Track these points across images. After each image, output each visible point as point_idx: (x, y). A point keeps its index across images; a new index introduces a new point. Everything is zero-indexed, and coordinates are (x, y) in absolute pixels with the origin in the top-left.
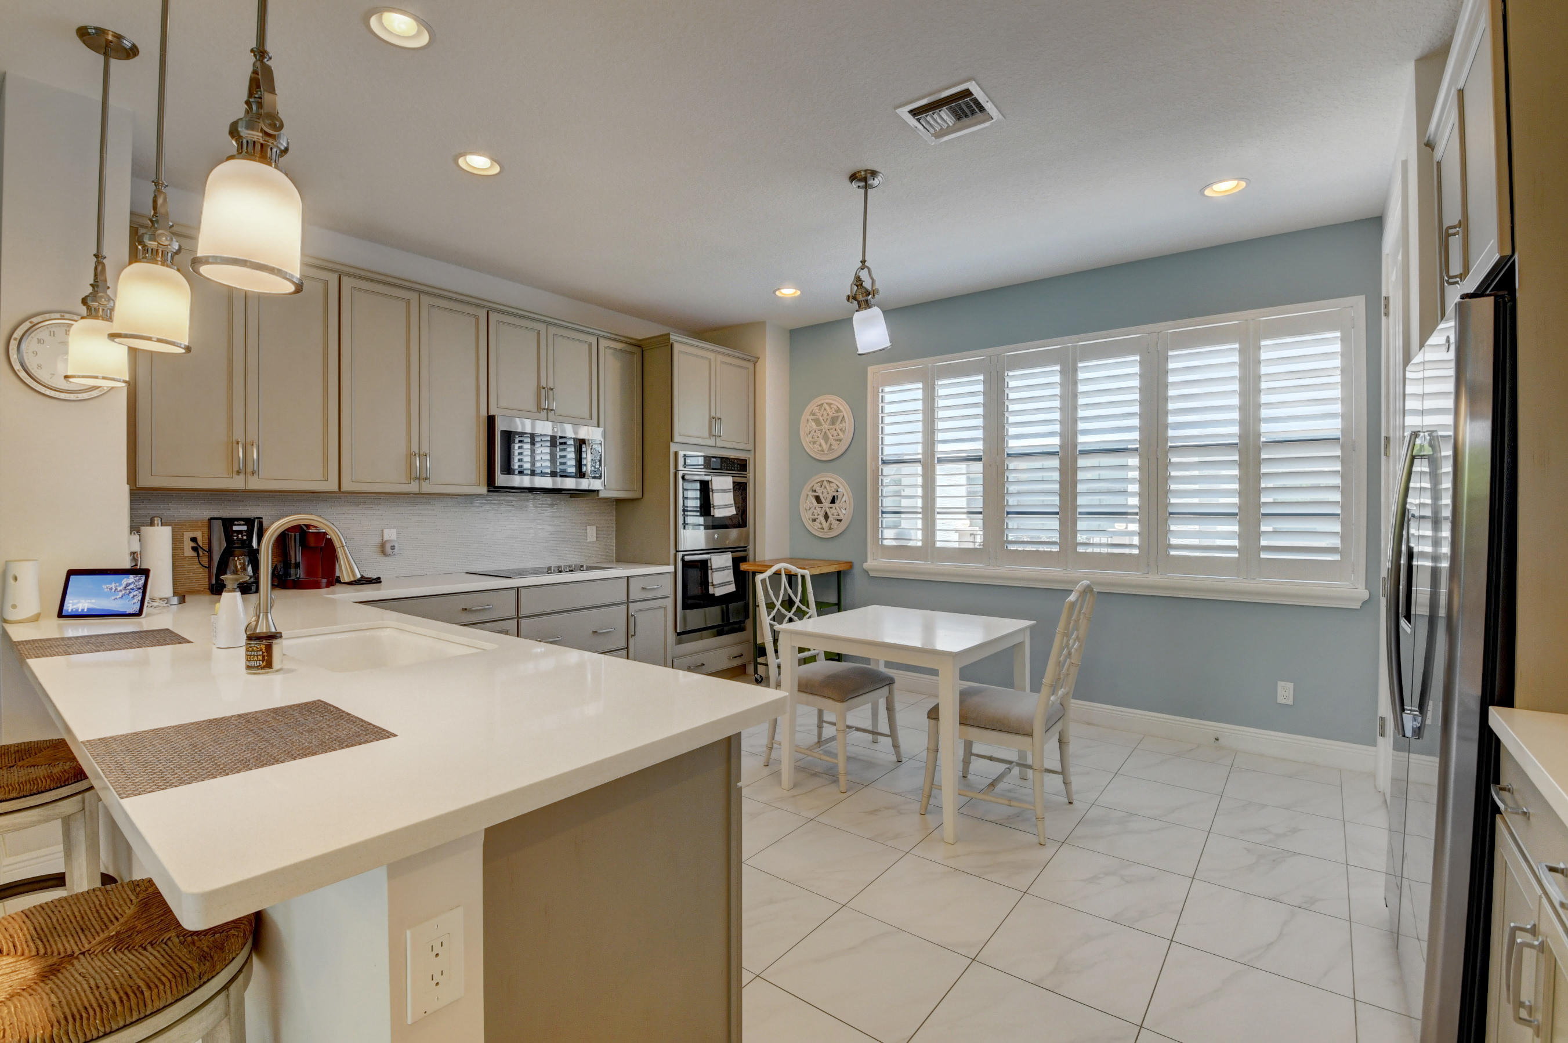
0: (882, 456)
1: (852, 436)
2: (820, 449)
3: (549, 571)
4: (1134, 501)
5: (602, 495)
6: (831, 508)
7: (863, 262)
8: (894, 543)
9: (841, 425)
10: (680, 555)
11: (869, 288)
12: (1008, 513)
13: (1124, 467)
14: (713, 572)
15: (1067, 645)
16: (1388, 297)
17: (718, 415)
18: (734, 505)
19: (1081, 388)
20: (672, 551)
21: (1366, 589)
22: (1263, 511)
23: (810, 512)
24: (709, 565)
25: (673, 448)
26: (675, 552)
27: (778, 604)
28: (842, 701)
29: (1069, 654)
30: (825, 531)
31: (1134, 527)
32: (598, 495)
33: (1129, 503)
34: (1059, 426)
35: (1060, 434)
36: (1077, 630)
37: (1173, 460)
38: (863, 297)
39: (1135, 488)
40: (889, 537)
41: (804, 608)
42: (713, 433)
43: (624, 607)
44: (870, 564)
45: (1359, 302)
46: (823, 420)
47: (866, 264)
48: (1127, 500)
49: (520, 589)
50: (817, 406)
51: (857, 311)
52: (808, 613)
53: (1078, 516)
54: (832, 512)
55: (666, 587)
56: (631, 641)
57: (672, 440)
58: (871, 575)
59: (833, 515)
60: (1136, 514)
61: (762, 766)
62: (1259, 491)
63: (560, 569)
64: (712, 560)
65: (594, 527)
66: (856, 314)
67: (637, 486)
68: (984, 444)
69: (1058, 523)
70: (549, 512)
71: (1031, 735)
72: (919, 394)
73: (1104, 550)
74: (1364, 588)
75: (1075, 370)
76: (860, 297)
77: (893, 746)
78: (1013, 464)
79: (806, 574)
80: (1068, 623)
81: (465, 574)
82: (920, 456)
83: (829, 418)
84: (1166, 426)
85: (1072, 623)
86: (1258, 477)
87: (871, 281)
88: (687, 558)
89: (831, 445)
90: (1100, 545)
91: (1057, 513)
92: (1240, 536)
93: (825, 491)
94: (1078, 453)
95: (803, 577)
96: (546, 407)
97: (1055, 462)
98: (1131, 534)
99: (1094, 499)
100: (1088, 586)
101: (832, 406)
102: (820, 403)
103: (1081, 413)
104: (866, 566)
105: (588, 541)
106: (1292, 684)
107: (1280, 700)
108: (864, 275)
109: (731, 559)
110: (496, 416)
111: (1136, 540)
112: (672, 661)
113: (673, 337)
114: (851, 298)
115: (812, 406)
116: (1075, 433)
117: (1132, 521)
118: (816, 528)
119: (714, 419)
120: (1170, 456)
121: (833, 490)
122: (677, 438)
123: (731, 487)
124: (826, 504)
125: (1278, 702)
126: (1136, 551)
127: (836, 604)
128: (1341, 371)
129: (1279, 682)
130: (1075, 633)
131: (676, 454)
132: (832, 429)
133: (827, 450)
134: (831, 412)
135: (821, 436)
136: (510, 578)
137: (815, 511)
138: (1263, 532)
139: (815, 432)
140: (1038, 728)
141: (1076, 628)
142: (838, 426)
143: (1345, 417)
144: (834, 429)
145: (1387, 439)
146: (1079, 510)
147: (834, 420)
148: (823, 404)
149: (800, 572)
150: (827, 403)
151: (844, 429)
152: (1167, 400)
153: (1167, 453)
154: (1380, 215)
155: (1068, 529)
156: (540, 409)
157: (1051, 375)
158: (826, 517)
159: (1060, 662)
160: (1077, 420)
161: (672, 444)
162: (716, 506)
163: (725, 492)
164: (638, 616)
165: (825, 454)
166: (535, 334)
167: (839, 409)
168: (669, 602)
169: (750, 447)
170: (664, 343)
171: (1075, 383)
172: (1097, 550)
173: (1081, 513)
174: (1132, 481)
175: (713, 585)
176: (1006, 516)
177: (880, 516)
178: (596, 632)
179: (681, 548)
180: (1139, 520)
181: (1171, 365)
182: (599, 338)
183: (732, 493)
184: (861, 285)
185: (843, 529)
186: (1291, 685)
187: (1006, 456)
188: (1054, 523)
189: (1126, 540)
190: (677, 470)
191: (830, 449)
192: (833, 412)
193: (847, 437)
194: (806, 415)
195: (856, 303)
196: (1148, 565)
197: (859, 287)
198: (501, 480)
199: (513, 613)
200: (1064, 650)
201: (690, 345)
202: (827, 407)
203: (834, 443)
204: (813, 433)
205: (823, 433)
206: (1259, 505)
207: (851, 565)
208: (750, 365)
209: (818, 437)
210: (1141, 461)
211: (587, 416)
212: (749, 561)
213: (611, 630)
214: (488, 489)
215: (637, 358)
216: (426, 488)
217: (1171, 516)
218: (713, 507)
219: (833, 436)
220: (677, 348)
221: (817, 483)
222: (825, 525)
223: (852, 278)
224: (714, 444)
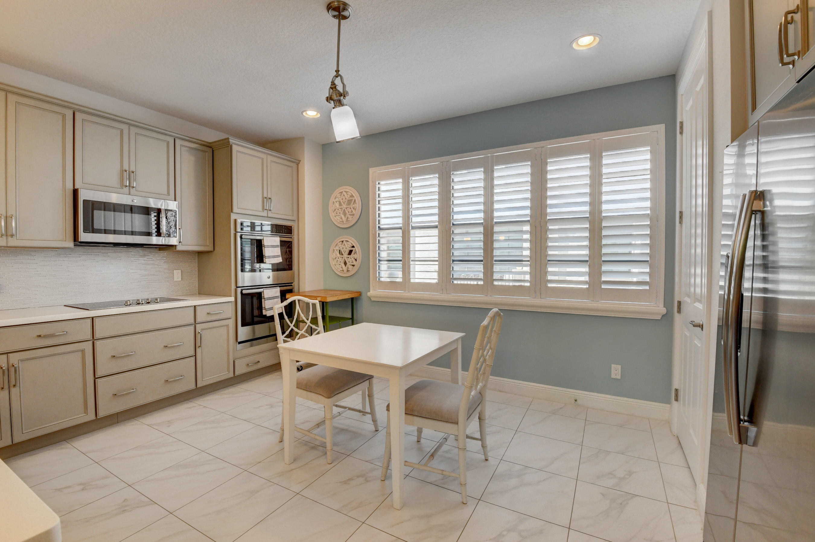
0: (379, 225)
1: (360, 214)
2: (341, 220)
3: (127, 304)
4: (527, 253)
5: (178, 248)
6: (348, 258)
7: (337, 71)
8: (388, 280)
9: (353, 205)
10: (239, 290)
11: (341, 91)
12: (453, 261)
13: (522, 232)
14: (265, 300)
15: (483, 355)
16: (683, 122)
17: (269, 196)
18: (281, 256)
19: (496, 182)
20: (233, 287)
21: (664, 307)
22: (603, 259)
23: (336, 260)
24: (263, 296)
25: (233, 217)
26: (236, 288)
27: (308, 322)
28: (329, 397)
29: (485, 360)
30: (345, 272)
31: (527, 269)
32: (175, 249)
33: (524, 254)
34: (483, 206)
35: (484, 211)
36: (490, 343)
37: (550, 227)
38: (337, 97)
39: (527, 245)
40: (384, 276)
41: (314, 326)
42: (265, 208)
43: (192, 328)
44: (372, 293)
45: (661, 128)
46: (343, 202)
47: (340, 73)
48: (522, 252)
49: (94, 318)
50: (339, 193)
51: (334, 108)
52: (317, 330)
53: (494, 263)
54: (349, 261)
55: (229, 312)
56: (198, 350)
57: (232, 211)
58: (372, 300)
59: (349, 262)
60: (528, 261)
61: (278, 441)
62: (601, 247)
63: (138, 302)
64: (264, 292)
65: (180, 271)
66: (333, 110)
67: (209, 242)
68: (439, 217)
69: (482, 266)
70: (142, 260)
71: (457, 423)
72: (400, 186)
73: (511, 284)
74: (663, 306)
75: (493, 171)
76: (335, 97)
77: (373, 421)
78: (457, 231)
79: (317, 303)
80: (482, 341)
81: (63, 307)
82: (401, 225)
83: (346, 201)
84: (546, 206)
85: (486, 339)
86: (601, 238)
87: (342, 85)
88: (244, 292)
89: (348, 218)
90: (509, 280)
91: (482, 261)
92: (590, 274)
93: (344, 247)
94: (494, 223)
95: (314, 305)
96: (128, 185)
97: (481, 229)
98: (525, 273)
99: (505, 252)
100: (497, 312)
101: (348, 193)
102: (340, 191)
103: (496, 198)
104: (369, 294)
105: (175, 280)
106: (621, 366)
107: (613, 376)
108: (338, 81)
109: (279, 292)
110: (79, 189)
111: (528, 277)
112: (234, 361)
113: (231, 141)
114: (329, 99)
115: (336, 193)
116: (492, 211)
117: (526, 266)
118: (339, 270)
119: (266, 199)
120: (548, 225)
121: (349, 246)
122: (235, 210)
123: (279, 244)
124: (346, 255)
125: (612, 377)
126: (528, 284)
127: (351, 319)
128: (651, 171)
129: (612, 365)
130: (489, 345)
131: (235, 221)
132: (348, 208)
133: (345, 221)
134: (348, 197)
135: (342, 212)
136: (88, 310)
137: (338, 260)
138: (604, 272)
139: (338, 210)
140: (462, 418)
141: (489, 341)
142: (352, 206)
143: (652, 199)
144: (349, 208)
145: (681, 213)
146: (495, 259)
147: (349, 202)
148: (342, 192)
149: (311, 301)
150: (345, 192)
151: (355, 208)
152: (547, 189)
153: (547, 223)
154: (674, 73)
155: (488, 272)
156: (123, 186)
157: (478, 174)
158: (345, 263)
159: (477, 369)
160: (493, 203)
161: (232, 214)
162: (267, 256)
163: (274, 247)
164: (204, 333)
165: (344, 224)
166: (119, 132)
167: (352, 195)
168: (231, 322)
169: (294, 218)
170: (225, 145)
171: (492, 179)
172: (507, 284)
173: (496, 261)
174: (525, 240)
175: (265, 309)
176: (452, 262)
177: (378, 263)
178: (166, 346)
179: (240, 284)
180: (530, 265)
181: (549, 168)
182: (176, 139)
183: (279, 248)
184: (335, 87)
185: (356, 270)
186: (619, 367)
187: (452, 225)
188: (480, 267)
189: (521, 277)
190: (236, 232)
191: (347, 220)
192: (349, 197)
193: (357, 213)
194: (332, 199)
195: (332, 102)
196: (535, 293)
197: (334, 90)
198: (84, 237)
199: (89, 337)
200: (480, 359)
201: (248, 148)
202: (345, 194)
203: (350, 217)
204: (336, 210)
205: (343, 210)
206: (601, 255)
207: (360, 294)
208: (294, 165)
209: (340, 213)
210: (531, 228)
211: (166, 193)
212: (294, 292)
213: (181, 344)
214: (74, 244)
215: (209, 155)
216: (12, 242)
217: (549, 262)
218: (265, 257)
219: (349, 212)
220: (235, 148)
221: (340, 242)
222: (345, 268)
223: (329, 85)
224: (266, 215)
